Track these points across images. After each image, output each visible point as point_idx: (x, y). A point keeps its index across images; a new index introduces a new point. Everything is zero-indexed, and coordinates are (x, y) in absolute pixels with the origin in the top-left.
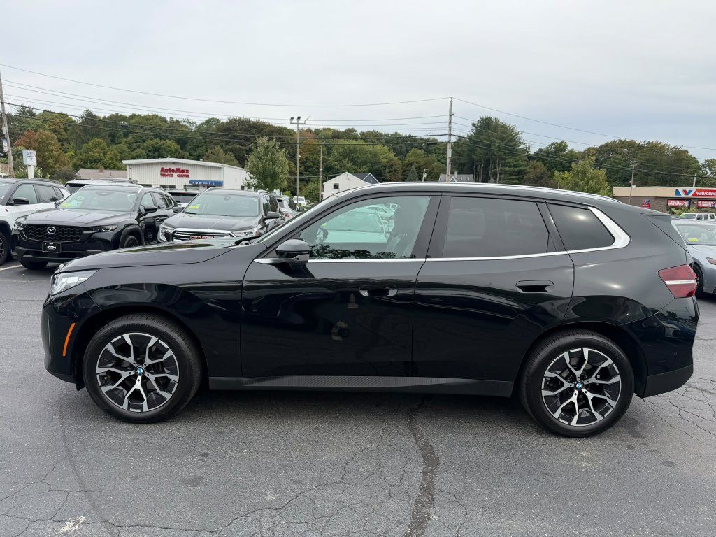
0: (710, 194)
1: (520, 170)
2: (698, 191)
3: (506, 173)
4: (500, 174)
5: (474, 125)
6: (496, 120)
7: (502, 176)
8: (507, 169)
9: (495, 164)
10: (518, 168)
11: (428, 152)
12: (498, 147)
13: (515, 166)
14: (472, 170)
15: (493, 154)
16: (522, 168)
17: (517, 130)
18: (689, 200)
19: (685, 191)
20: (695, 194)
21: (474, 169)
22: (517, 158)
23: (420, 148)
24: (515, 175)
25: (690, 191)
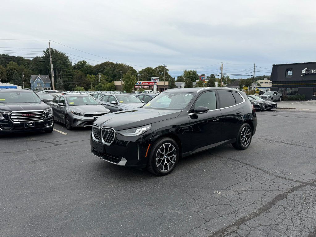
0: (146, 83)
1: (71, 74)
2: (143, 82)
3: (65, 75)
4: (62, 75)
5: (44, 52)
6: (55, 50)
7: (63, 76)
8: (65, 73)
9: (59, 71)
10: (70, 73)
11: (19, 64)
12: (60, 63)
13: (69, 72)
14: (47, 73)
15: (57, 66)
16: (72, 73)
17: (67, 55)
18: (141, 86)
19: (139, 83)
20: (142, 84)
21: (48, 73)
22: (69, 68)
23: (14, 61)
24: (69, 76)
25: (141, 83)
